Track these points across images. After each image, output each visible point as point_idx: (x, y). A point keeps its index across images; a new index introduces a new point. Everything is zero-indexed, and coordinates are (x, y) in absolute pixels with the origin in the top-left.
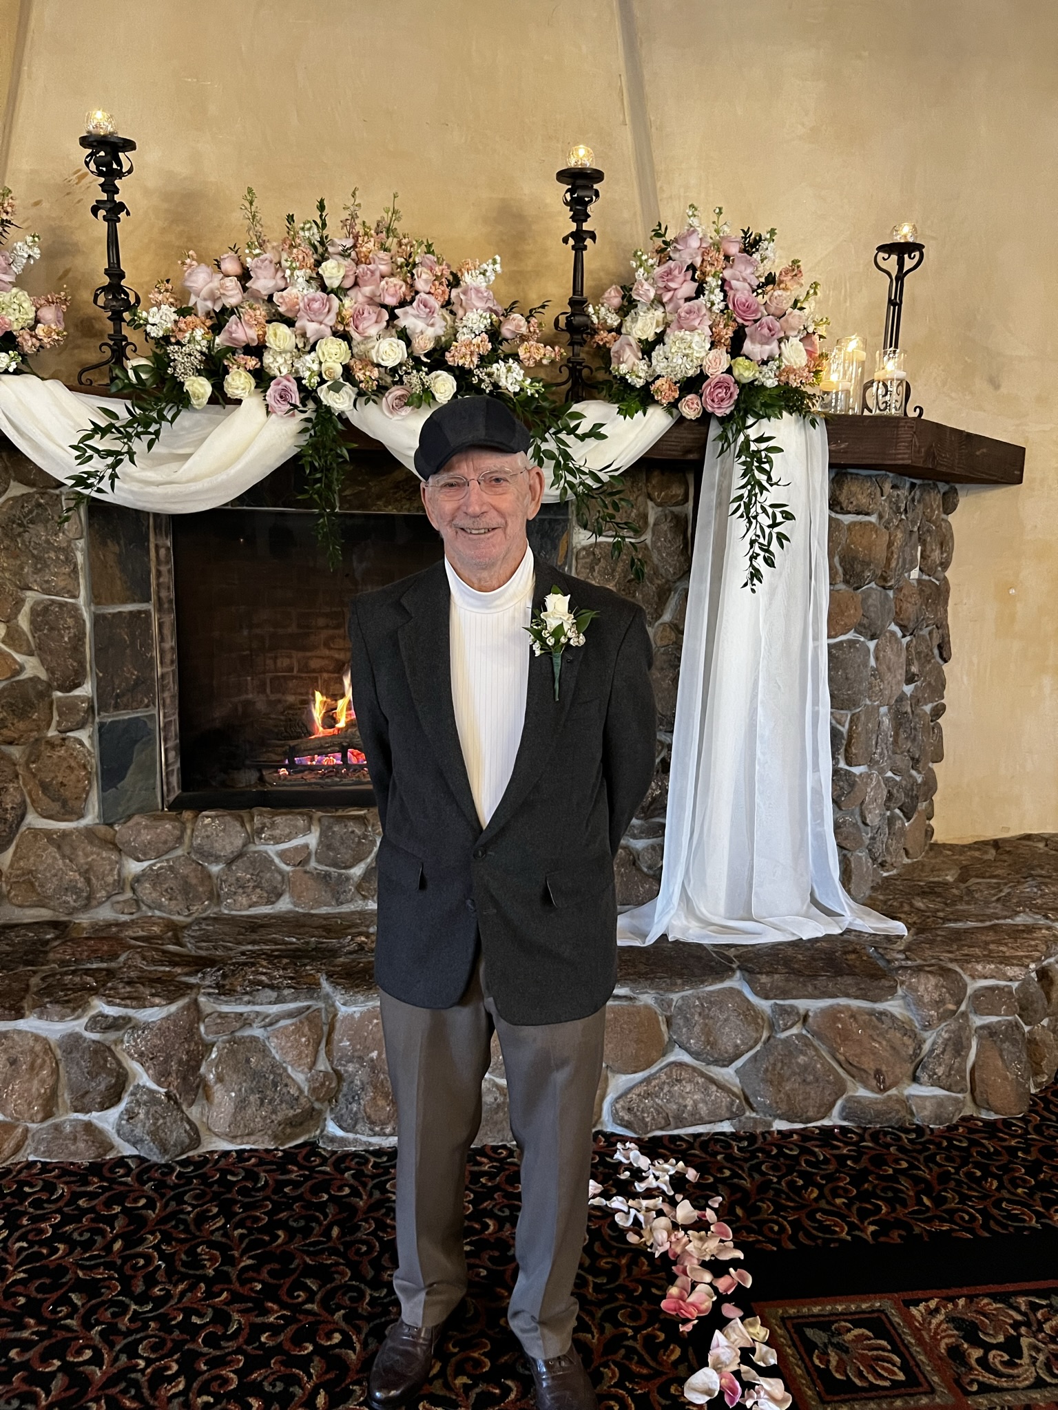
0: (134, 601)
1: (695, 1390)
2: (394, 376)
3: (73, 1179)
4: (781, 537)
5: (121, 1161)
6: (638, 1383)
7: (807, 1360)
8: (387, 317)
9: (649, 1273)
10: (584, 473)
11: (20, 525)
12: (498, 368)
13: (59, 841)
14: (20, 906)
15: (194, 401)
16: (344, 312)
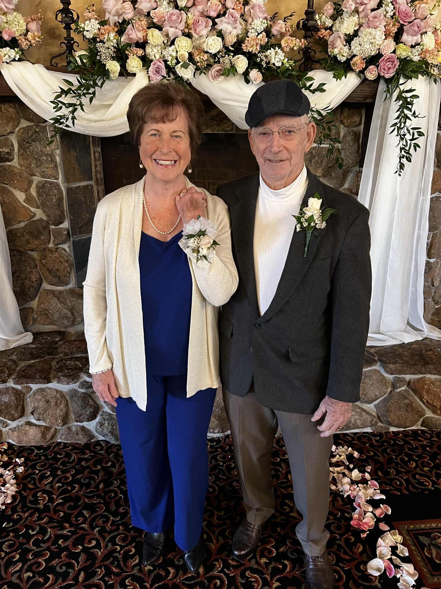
0: (85, 180)
1: (372, 568)
2: (215, 59)
3: (78, 451)
4: (416, 146)
5: (98, 443)
6: (345, 564)
7: (422, 553)
8: (211, 24)
9: (343, 505)
10: (314, 111)
11: (28, 142)
12: (271, 52)
13: (58, 295)
14: (42, 324)
15: (111, 75)
16: (189, 22)
